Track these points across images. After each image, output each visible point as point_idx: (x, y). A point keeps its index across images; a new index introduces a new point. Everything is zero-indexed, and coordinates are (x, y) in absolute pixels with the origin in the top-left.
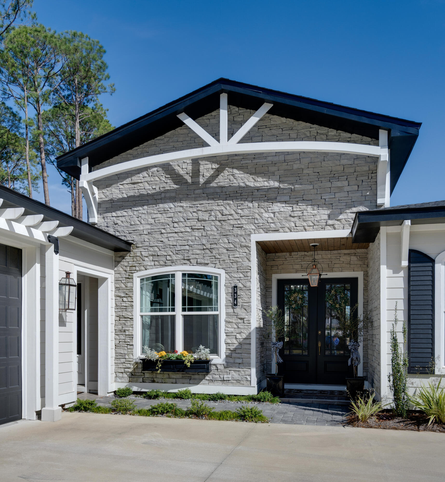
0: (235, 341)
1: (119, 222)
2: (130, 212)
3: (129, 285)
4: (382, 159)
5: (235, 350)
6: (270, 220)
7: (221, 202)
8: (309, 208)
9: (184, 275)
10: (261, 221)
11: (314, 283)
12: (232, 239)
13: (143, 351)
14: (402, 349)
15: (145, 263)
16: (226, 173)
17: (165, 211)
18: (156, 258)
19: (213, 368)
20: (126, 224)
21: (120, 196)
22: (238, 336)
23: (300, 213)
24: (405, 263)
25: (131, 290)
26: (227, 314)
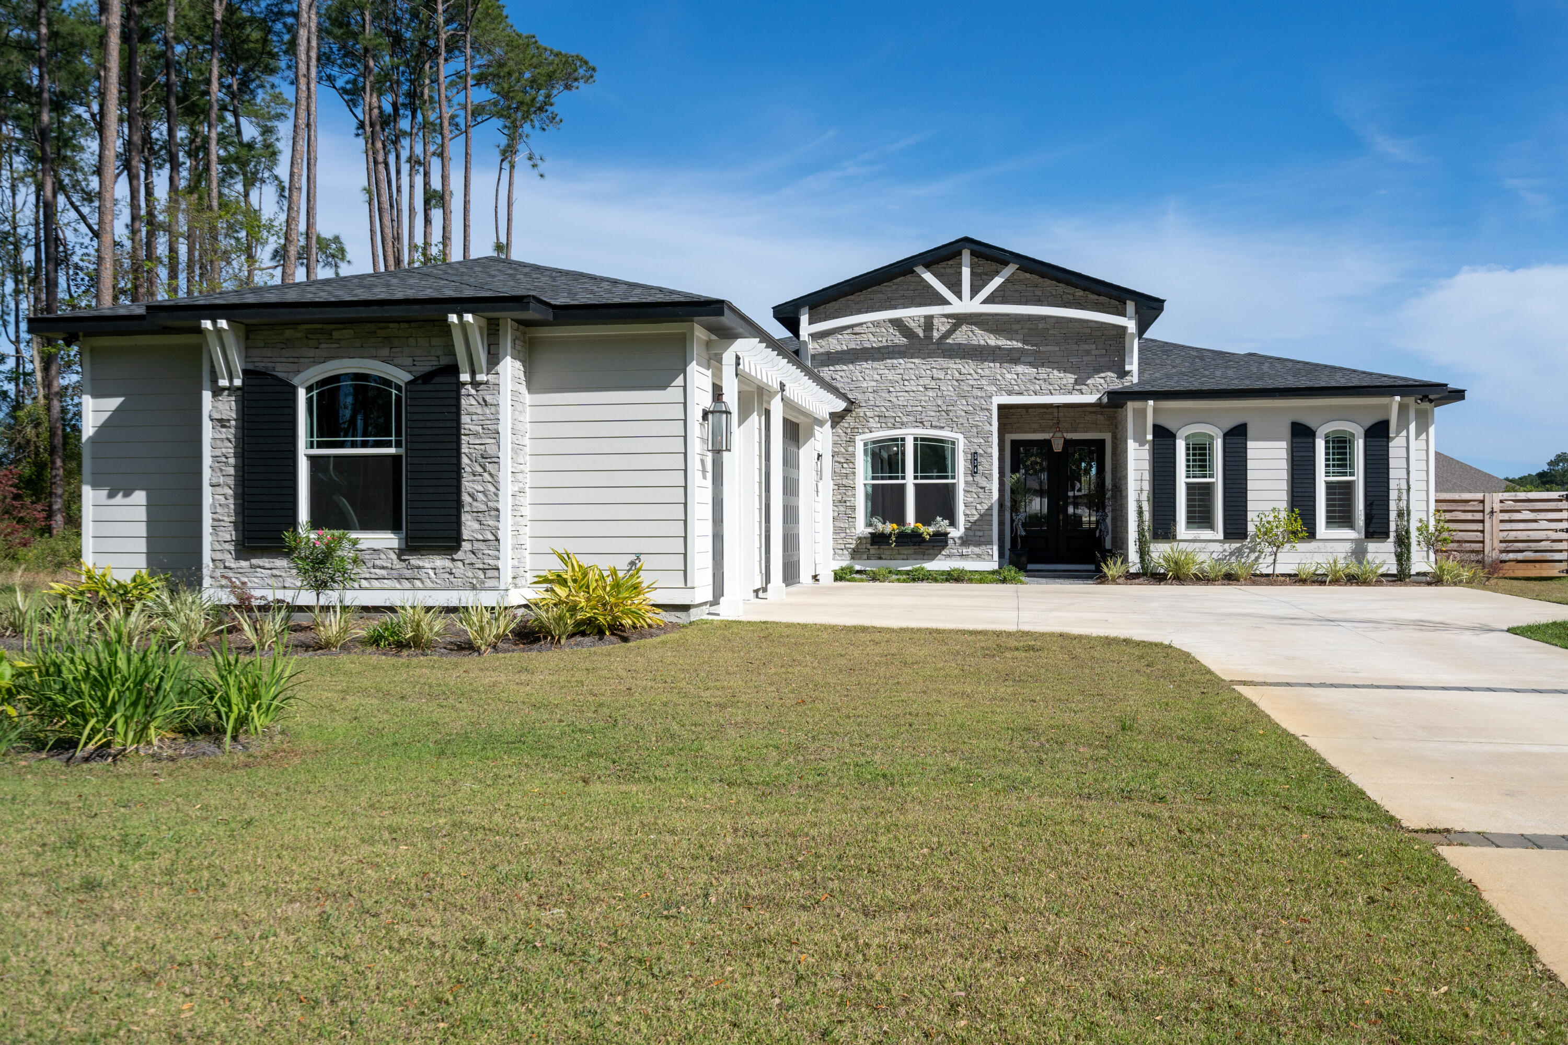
0: (975, 512)
1: (838, 378)
2: (851, 367)
3: (850, 449)
4: (1129, 331)
5: (975, 523)
6: (1013, 382)
7: (958, 361)
8: (1055, 372)
9: (916, 439)
10: (1003, 382)
11: (1058, 447)
12: (971, 400)
13: (869, 524)
14: (1147, 516)
15: (870, 425)
16: (964, 327)
17: (894, 367)
18: (883, 420)
19: (950, 542)
20: (846, 380)
21: (839, 348)
22: (979, 507)
23: (1045, 376)
24: (1150, 437)
25: (853, 455)
26: (966, 482)
